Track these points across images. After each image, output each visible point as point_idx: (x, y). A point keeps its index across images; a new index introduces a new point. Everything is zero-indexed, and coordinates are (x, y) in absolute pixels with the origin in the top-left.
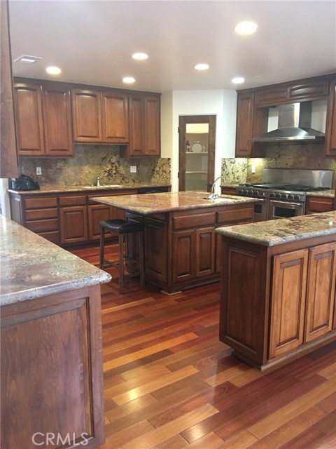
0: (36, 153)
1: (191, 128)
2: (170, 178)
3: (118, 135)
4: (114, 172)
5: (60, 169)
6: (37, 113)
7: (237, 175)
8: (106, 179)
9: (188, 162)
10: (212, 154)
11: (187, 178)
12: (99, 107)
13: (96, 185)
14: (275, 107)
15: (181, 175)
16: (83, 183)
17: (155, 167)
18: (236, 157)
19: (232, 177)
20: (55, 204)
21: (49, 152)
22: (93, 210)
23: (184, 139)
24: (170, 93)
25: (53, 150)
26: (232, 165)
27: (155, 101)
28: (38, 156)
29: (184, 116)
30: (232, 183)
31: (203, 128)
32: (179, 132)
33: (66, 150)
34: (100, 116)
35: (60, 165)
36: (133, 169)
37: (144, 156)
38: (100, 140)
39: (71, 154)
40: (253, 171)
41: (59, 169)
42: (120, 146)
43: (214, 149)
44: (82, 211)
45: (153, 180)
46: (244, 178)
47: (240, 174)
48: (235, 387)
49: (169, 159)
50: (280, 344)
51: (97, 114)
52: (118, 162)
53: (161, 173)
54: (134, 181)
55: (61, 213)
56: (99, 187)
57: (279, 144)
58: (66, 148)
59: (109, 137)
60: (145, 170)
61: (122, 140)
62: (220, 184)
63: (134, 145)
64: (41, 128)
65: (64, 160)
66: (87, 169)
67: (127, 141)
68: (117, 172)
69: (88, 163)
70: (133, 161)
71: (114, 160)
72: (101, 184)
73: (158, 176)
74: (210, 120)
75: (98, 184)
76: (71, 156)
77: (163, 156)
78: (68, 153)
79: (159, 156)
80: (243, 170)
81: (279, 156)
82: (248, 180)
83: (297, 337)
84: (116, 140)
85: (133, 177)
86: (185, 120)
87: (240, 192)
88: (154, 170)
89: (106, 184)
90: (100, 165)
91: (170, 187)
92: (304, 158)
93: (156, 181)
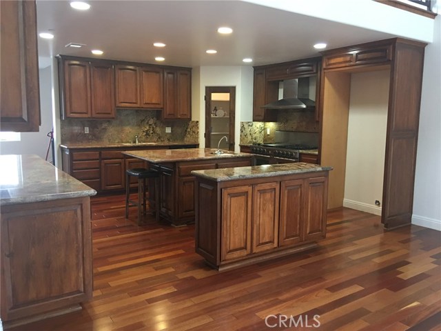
0: (84, 116)
1: (215, 97)
2: (198, 138)
3: (154, 102)
4: (152, 132)
5: (105, 129)
6: (86, 83)
7: (254, 136)
8: (144, 138)
9: (213, 124)
10: (232, 118)
11: (212, 137)
12: (138, 78)
13: (135, 142)
14: (282, 81)
15: (207, 135)
16: (124, 141)
17: (187, 128)
18: (254, 121)
19: (250, 137)
20: (97, 156)
21: (94, 115)
22: (129, 162)
23: (210, 105)
24: (198, 68)
25: (98, 113)
26: (250, 127)
27: (187, 74)
28: (85, 118)
29: (210, 87)
30: (250, 142)
31: (225, 97)
32: (205, 99)
33: (109, 114)
34: (138, 87)
35: (105, 125)
36: (168, 130)
37: (177, 119)
38: (138, 105)
39: (114, 116)
40: (268, 133)
41: (103, 129)
42: (157, 111)
43: (234, 114)
44: (120, 163)
45: (185, 139)
46: (261, 139)
47: (257, 135)
48: (195, 279)
49: (197, 122)
50: (230, 251)
51: (136, 85)
52: (155, 124)
53: (191, 133)
54: (169, 140)
55: (103, 164)
56: (137, 144)
57: (286, 111)
58: (109, 112)
59: (146, 104)
60: (179, 130)
61: (157, 106)
62: (239, 143)
63: (168, 110)
64: (89, 95)
65: (109, 121)
66: (128, 129)
67: (162, 106)
68: (154, 132)
69: (129, 124)
70: (168, 123)
71: (151, 122)
72: (139, 142)
73: (189, 136)
74: (231, 90)
75: (137, 142)
76: (113, 118)
77: (194, 119)
78: (111, 116)
79: (190, 119)
80: (260, 132)
81: (287, 121)
82: (265, 140)
83: (245, 248)
84: (152, 106)
85: (168, 136)
86: (210, 90)
87: (253, 150)
88: (186, 131)
89: (144, 142)
90: (139, 126)
91: (198, 145)
92: (304, 123)
93: (188, 140)
